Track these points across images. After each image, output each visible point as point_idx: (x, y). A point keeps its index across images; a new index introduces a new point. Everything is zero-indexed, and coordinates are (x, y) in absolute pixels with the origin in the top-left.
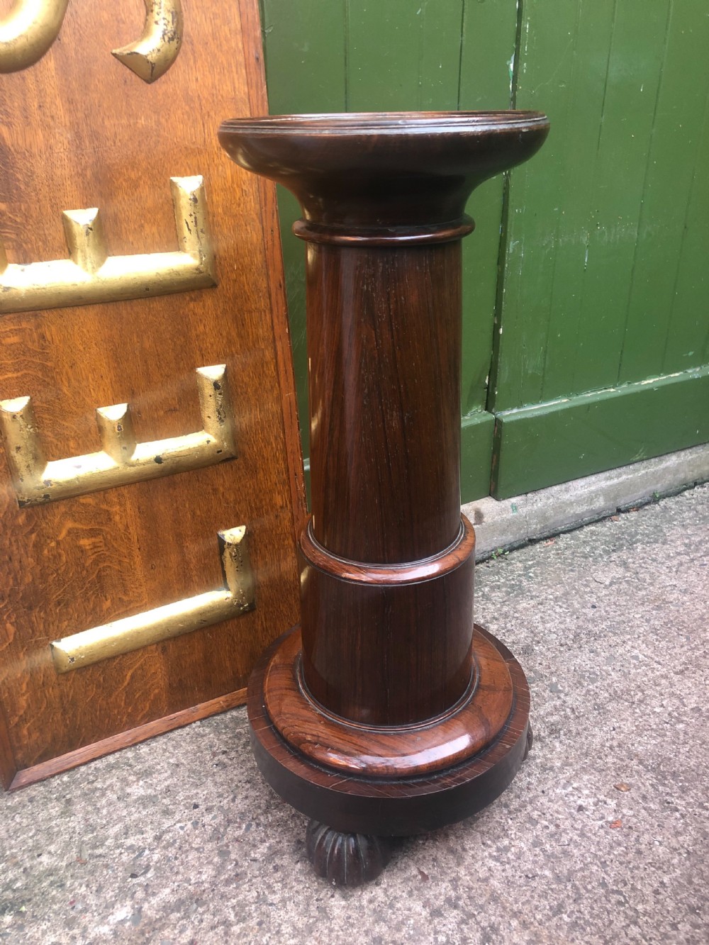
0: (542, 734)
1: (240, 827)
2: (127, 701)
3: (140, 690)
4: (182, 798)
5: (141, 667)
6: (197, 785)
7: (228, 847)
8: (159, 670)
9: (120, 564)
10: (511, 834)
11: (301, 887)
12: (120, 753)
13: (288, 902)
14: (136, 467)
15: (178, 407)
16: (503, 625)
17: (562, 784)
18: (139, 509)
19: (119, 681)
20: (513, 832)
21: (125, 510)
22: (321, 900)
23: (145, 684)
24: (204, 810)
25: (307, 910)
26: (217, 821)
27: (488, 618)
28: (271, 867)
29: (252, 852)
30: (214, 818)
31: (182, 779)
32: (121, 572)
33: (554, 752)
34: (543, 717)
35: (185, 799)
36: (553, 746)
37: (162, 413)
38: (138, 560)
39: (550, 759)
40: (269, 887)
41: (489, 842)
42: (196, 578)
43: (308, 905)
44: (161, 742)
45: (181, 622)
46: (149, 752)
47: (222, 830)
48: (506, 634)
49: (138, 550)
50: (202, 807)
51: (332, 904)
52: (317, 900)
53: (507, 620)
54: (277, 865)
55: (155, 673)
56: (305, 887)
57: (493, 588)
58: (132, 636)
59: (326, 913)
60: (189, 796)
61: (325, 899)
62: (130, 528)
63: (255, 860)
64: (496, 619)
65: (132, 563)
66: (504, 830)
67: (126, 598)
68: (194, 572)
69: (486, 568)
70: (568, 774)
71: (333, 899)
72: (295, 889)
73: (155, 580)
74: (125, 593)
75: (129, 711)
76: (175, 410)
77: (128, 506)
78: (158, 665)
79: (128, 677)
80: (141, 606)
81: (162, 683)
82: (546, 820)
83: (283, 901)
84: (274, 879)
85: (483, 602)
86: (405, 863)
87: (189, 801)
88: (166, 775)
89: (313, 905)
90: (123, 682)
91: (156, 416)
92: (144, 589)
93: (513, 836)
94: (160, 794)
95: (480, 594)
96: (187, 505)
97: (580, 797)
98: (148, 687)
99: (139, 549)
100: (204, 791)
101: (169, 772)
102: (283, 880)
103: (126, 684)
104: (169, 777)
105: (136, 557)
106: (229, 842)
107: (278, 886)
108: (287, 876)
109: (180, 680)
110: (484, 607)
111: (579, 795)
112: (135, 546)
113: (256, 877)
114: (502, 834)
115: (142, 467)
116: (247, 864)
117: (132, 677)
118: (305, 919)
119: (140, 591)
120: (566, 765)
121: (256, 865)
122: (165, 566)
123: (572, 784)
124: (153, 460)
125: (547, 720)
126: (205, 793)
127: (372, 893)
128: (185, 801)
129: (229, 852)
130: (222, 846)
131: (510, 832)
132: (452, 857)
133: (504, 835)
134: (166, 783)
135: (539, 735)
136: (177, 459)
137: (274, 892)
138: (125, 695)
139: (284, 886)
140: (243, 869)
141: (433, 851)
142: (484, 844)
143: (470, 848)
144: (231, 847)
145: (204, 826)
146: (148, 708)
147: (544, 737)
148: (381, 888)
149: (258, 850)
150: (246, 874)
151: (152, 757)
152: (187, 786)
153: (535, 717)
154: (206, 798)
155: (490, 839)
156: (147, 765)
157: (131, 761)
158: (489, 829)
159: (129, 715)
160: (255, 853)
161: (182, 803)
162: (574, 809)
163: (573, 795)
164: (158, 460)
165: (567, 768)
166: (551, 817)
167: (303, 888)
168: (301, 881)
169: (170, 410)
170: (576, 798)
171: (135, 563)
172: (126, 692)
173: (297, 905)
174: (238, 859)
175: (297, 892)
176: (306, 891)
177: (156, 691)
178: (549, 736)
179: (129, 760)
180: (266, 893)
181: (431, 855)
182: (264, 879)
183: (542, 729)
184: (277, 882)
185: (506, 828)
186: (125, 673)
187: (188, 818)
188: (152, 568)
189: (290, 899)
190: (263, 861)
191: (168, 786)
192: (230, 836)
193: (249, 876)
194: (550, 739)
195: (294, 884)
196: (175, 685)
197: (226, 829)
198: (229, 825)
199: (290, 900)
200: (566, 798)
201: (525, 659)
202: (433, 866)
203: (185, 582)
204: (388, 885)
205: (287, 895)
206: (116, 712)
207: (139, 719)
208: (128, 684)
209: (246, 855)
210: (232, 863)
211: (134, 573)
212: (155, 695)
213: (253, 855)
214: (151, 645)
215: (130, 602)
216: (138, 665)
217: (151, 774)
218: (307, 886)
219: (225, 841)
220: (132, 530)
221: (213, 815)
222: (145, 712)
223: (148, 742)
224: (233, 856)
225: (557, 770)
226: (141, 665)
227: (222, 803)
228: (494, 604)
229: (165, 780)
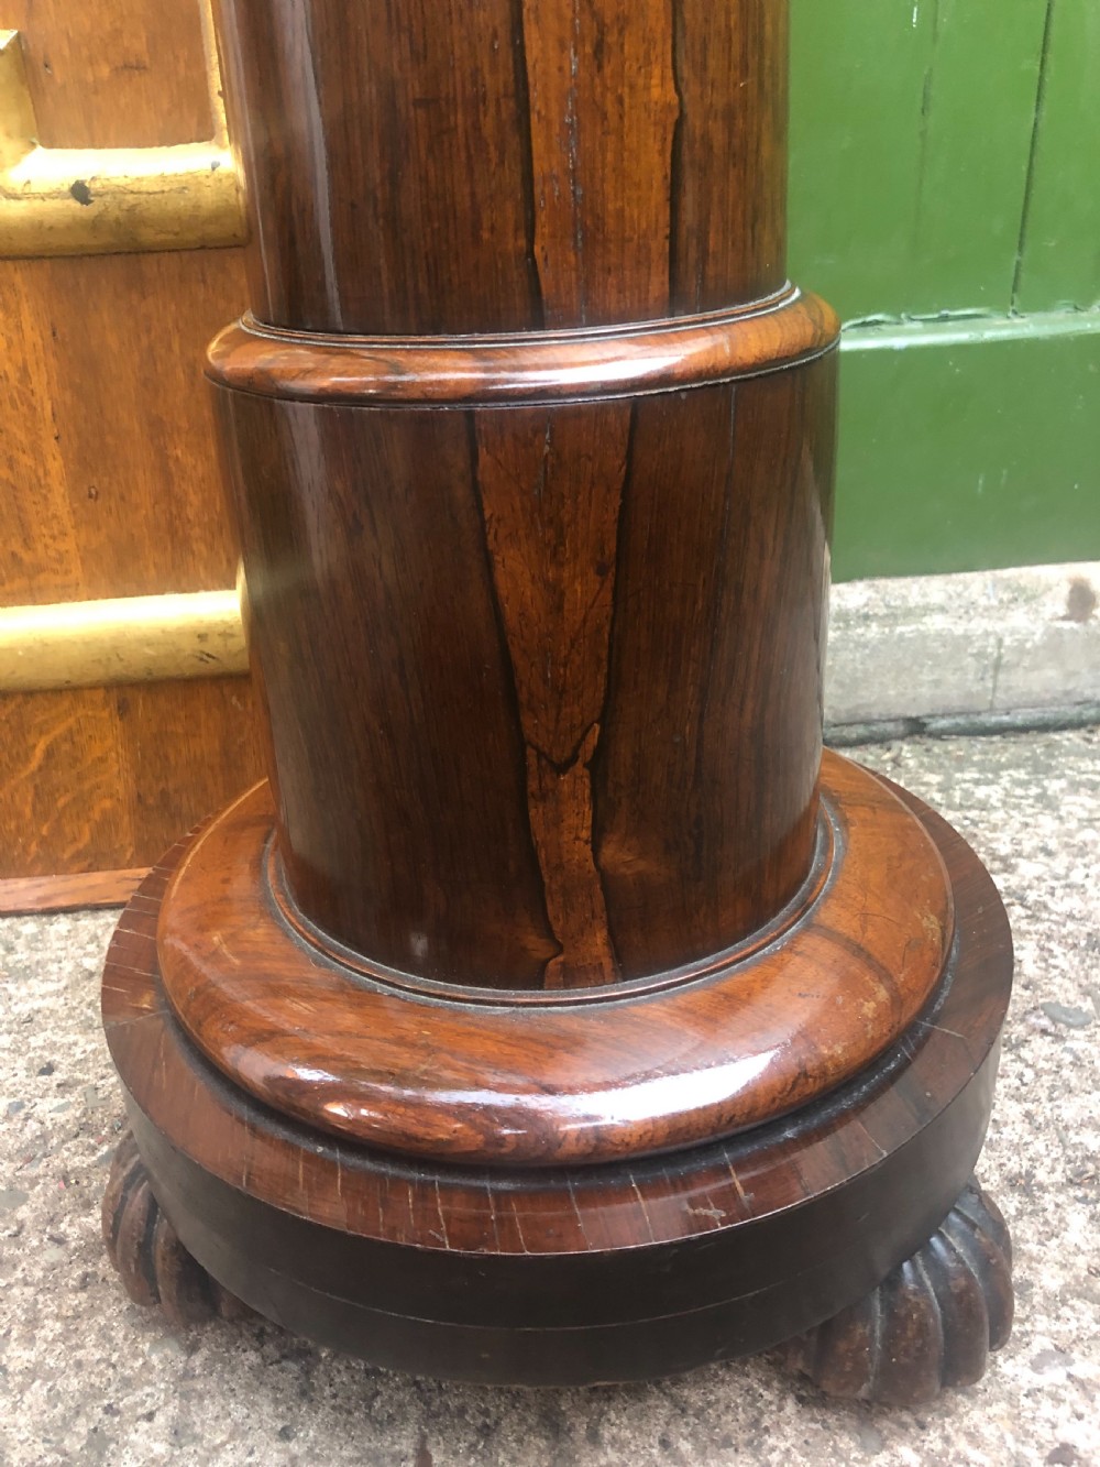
0: (1041, 1175)
1: (94, 1149)
2: (38, 806)
3: (67, 791)
4: (41, 1043)
5: (70, 736)
6: (90, 1026)
7: (34, 1182)
8: (113, 755)
9: (11, 467)
10: (773, 1449)
11: (98, 1356)
12: (15, 920)
13: (38, 1382)
14: (24, 203)
15: (146, 59)
16: (1062, 872)
17: (1036, 1348)
18: (54, 334)
19: (18, 754)
20: (783, 1445)
21: (19, 328)
22: (117, 1412)
23: (80, 778)
24: (54, 1085)
25: (66, 1425)
26: (61, 1118)
27: (1027, 847)
28: (78, 1273)
29: (68, 1218)
30: (61, 1109)
31: (75, 1004)
32: (14, 487)
33: (1054, 1242)
34: (1066, 1128)
35: (43, 1048)
36: (1061, 1220)
37: (105, 71)
38: (55, 466)
39: (1031, 1259)
40: (33, 1322)
41: (685, 1446)
42: (203, 548)
43: (78, 1413)
44: (102, 921)
45: (149, 644)
46: (67, 934)
47: (54, 1141)
48: (1059, 892)
49: (54, 441)
50: (58, 1076)
51: (133, 1437)
52: (109, 1410)
53: (1079, 861)
54: (95, 1274)
55: (102, 760)
56: (107, 1361)
57: (1075, 787)
58: (29, 649)
59: (101, 1455)
60: (55, 1043)
61: (128, 1415)
62: (35, 379)
63: (59, 1241)
64: (1049, 853)
65: (41, 472)
66: (756, 1423)
67: (26, 557)
68: (196, 532)
69: (1082, 743)
70: (1073, 1325)
71: (144, 1425)
72: (80, 1354)
73: (99, 528)
74: (27, 542)
75: (44, 831)
76: (139, 67)
77: (27, 320)
78: (110, 742)
79: (39, 753)
80: (64, 587)
81: (119, 787)
82: (917, 1450)
83: (32, 1373)
84: (60, 1307)
85: (1030, 811)
86: (401, 1405)
87: (46, 1054)
88: (52, 987)
89: (89, 1418)
90: (28, 760)
91: (90, 78)
92: (68, 545)
93: (775, 1457)
94: (10, 1022)
95: (1034, 791)
96: (176, 347)
97: (1080, 1417)
98: (87, 786)
99: (57, 438)
100: (89, 1042)
101: (63, 984)
102: (77, 1316)
103: (34, 765)
104: (51, 994)
105: (50, 458)
106: (46, 1176)
107: (52, 1328)
108: (93, 1310)
109: (164, 793)
110: (1029, 820)
111: (1081, 1408)
112: (48, 431)
113: (26, 1284)
114: (742, 1437)
115: (37, 203)
116: (35, 1243)
117: (50, 753)
118: (40, 1448)
119: (63, 547)
120: (1079, 1296)
121: (53, 1254)
122: (122, 498)
123: (1070, 1362)
124: (66, 188)
125: (1076, 1139)
126: (89, 1048)
127: (251, 1453)
128: (39, 1052)
129: (24, 1199)
130: (23, 1179)
131: (771, 1441)
132: (543, 1444)
133: (749, 1443)
134: (38, 1003)
135: (1030, 1175)
136: (130, 198)
137: (30, 1340)
138: (32, 791)
139: (64, 1337)
140: (19, 1252)
141: (496, 1404)
142: (665, 1443)
143: (614, 1440)
144: (38, 1188)
145: (26, 1119)
146: (86, 837)
147: (1042, 1187)
148: (286, 1451)
149: (83, 1219)
150: (15, 1267)
151: (61, 944)
152: (70, 1022)
153: (1041, 1119)
154: (86, 1060)
155: (693, 1435)
156: (38, 956)
157: (22, 940)
158: (710, 1404)
159: (43, 842)
160: (71, 1224)
161: (31, 1054)
162: (1040, 1447)
163: (1057, 1400)
164: (80, 192)
165: (1074, 1302)
166: (938, 1446)
167: (98, 1361)
168: (110, 1340)
169: (127, 66)
170: (1064, 1412)
171: (46, 473)
172: (36, 787)
173: (54, 1397)
174: (28, 1224)
175: (79, 1364)
176: (101, 1374)
177: (107, 804)
178: (1061, 1189)
179: (17, 938)
180: (14, 1334)
181: (486, 1413)
182: (41, 1298)
183: (1048, 1161)
184: (58, 1317)
185: (766, 1421)
186: (31, 741)
187: (12, 1089)
188: (90, 496)
189: (50, 1375)
190: (76, 1250)
191: (38, 1011)
192: (57, 1162)
193: (19, 1274)
194: (1061, 1199)
195: (91, 1339)
196: (151, 801)
197: (64, 1142)
198: (76, 1136)
199: (46, 1380)
200: (1027, 1403)
201: (1083, 961)
202: (472, 1448)
203: (173, 548)
204: (311, 1449)
205: (51, 1361)
206: (13, 825)
207: (66, 856)
208: (40, 769)
209: (51, 1221)
210: (8, 1228)
211: (46, 498)
212: (104, 812)
213: (63, 1226)
214: (93, 687)
215: (40, 569)
216: (60, 730)
217: (27, 978)
218: (114, 1358)
219: (40, 1169)
220: (39, 382)
221: (62, 1101)
222: (81, 845)
223: (81, 915)
224: (24, 1212)
225: (1037, 1299)
226: (70, 730)
227: (103, 1082)
228: (1060, 818)
229: (43, 997)
